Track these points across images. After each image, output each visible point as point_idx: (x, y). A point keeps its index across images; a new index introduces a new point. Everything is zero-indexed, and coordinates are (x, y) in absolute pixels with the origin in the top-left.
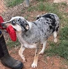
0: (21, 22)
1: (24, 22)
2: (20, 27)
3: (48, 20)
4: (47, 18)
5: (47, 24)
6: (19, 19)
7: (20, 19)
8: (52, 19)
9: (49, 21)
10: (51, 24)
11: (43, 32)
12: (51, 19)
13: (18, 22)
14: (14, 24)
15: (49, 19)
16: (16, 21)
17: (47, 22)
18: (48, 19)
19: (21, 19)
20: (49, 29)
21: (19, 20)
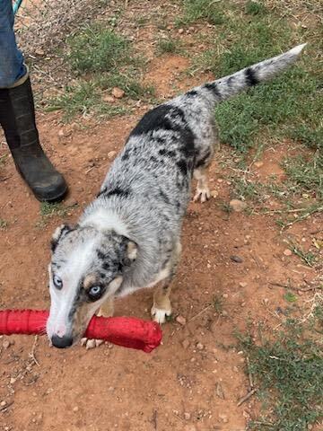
3: (161, 141)
4: (155, 134)
5: (166, 159)
8: (177, 128)
9: (169, 140)
10: (181, 150)
13: (109, 275)
16: (101, 281)
17: (162, 147)
18: (161, 133)
20: (181, 177)
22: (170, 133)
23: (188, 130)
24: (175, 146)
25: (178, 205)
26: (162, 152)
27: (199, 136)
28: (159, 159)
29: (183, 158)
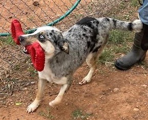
0: (55, 37)
1: (60, 38)
2: (52, 46)
3: (85, 30)
4: (84, 26)
5: (84, 38)
6: (51, 32)
7: (53, 31)
8: (93, 28)
9: (88, 31)
11: (79, 55)
12: (91, 28)
13: (50, 37)
14: (42, 41)
15: (88, 27)
16: (46, 36)
17: (84, 33)
18: (86, 27)
19: (55, 32)
20: (86, 48)
21: (51, 34)
22: (89, 28)
23: (97, 30)
24: (89, 35)
25: (81, 59)
26: (84, 35)
27: (100, 34)
28: (82, 37)
29: (91, 41)
